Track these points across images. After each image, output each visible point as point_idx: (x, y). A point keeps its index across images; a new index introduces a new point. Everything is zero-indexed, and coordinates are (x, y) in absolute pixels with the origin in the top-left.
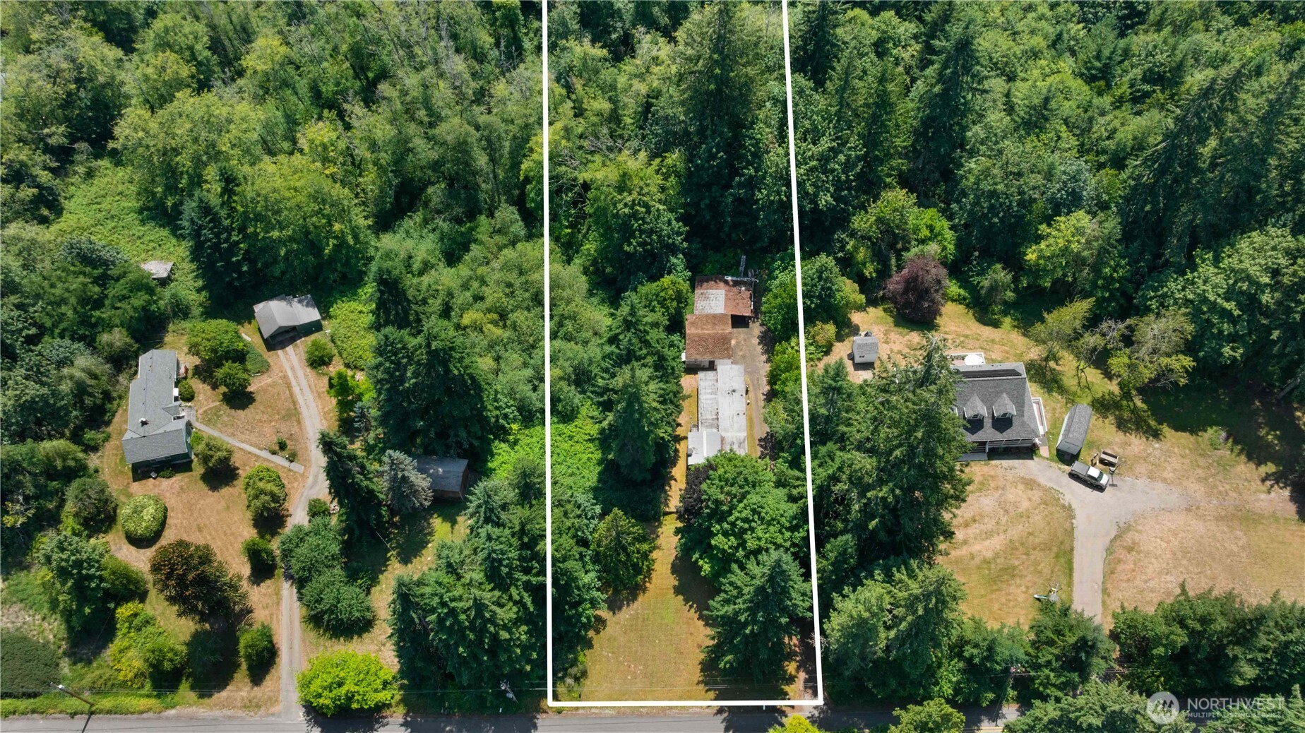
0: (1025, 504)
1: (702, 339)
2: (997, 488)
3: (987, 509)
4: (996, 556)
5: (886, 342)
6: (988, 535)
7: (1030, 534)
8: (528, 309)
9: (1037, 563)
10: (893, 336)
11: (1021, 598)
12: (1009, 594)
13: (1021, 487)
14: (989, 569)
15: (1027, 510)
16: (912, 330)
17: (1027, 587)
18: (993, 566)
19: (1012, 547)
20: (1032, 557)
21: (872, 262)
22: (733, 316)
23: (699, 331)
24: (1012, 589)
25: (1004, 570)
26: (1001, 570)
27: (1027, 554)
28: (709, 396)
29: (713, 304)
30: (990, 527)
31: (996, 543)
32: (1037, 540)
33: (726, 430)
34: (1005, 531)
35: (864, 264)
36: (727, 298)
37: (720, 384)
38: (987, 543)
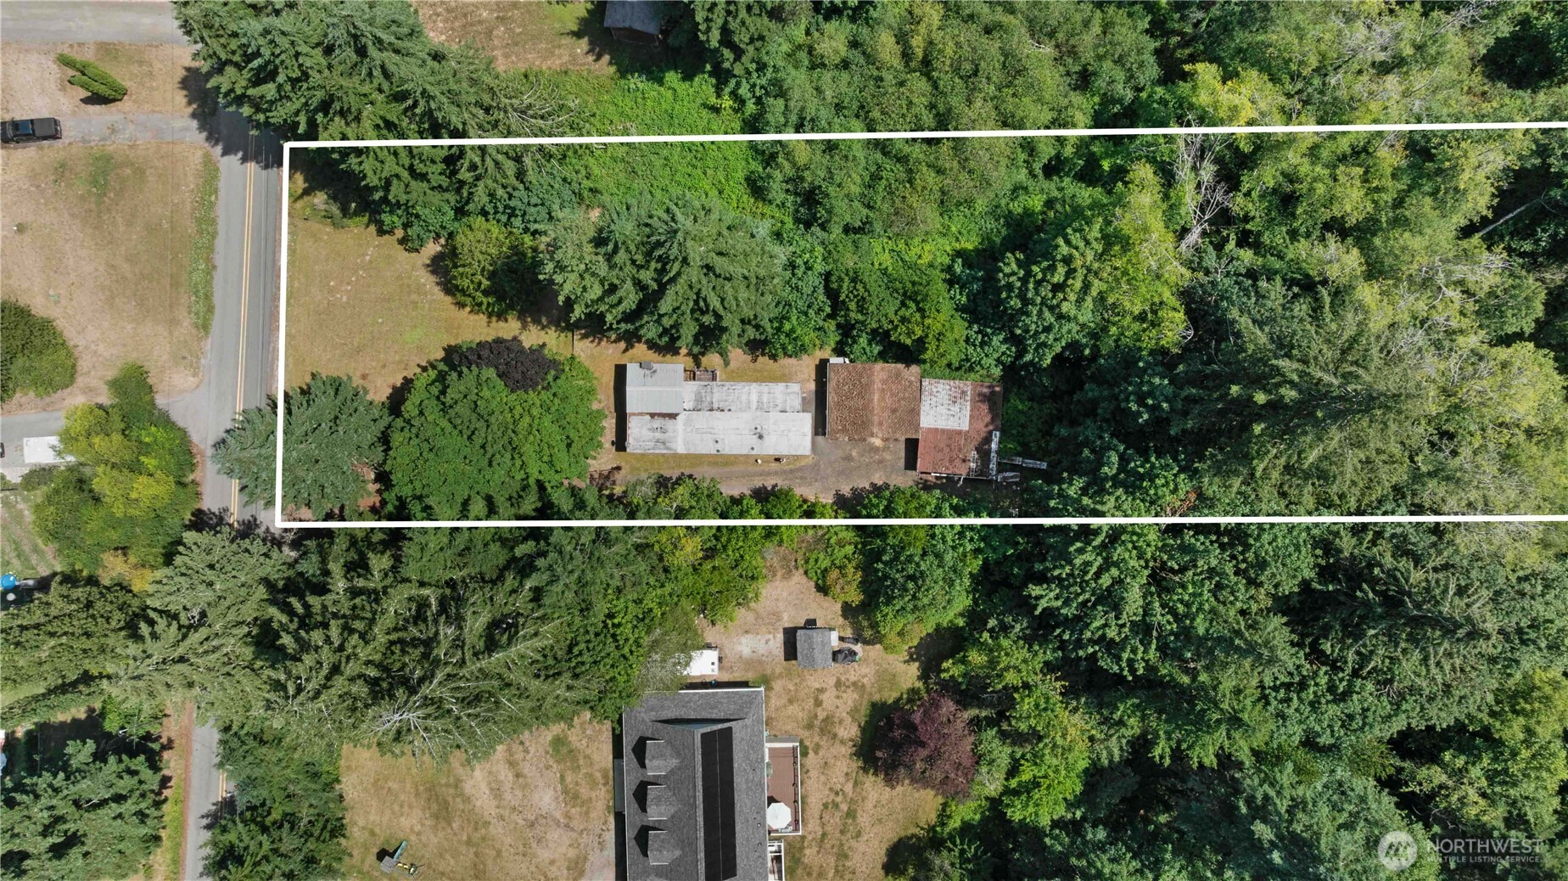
0: (544, 855)
1: (865, 389)
2: (568, 816)
3: (536, 796)
4: (467, 800)
5: (838, 684)
6: (497, 793)
7: (499, 853)
8: (932, 106)
9: (455, 854)
10: (851, 697)
11: (405, 822)
12: (410, 807)
13: (572, 853)
14: (448, 785)
15: (535, 855)
16: (863, 730)
17: (418, 834)
18: (452, 791)
19: (479, 823)
20: (463, 849)
21: (965, 675)
22: (917, 440)
23: (878, 385)
24: (417, 813)
25: (445, 805)
26: (446, 802)
27: (469, 843)
28: (754, 398)
29: (942, 410)
30: (508, 796)
31: (484, 802)
32: (490, 862)
33: (688, 422)
34: (502, 818)
35: (963, 661)
36: (951, 435)
37: (774, 415)
38: (484, 788)
